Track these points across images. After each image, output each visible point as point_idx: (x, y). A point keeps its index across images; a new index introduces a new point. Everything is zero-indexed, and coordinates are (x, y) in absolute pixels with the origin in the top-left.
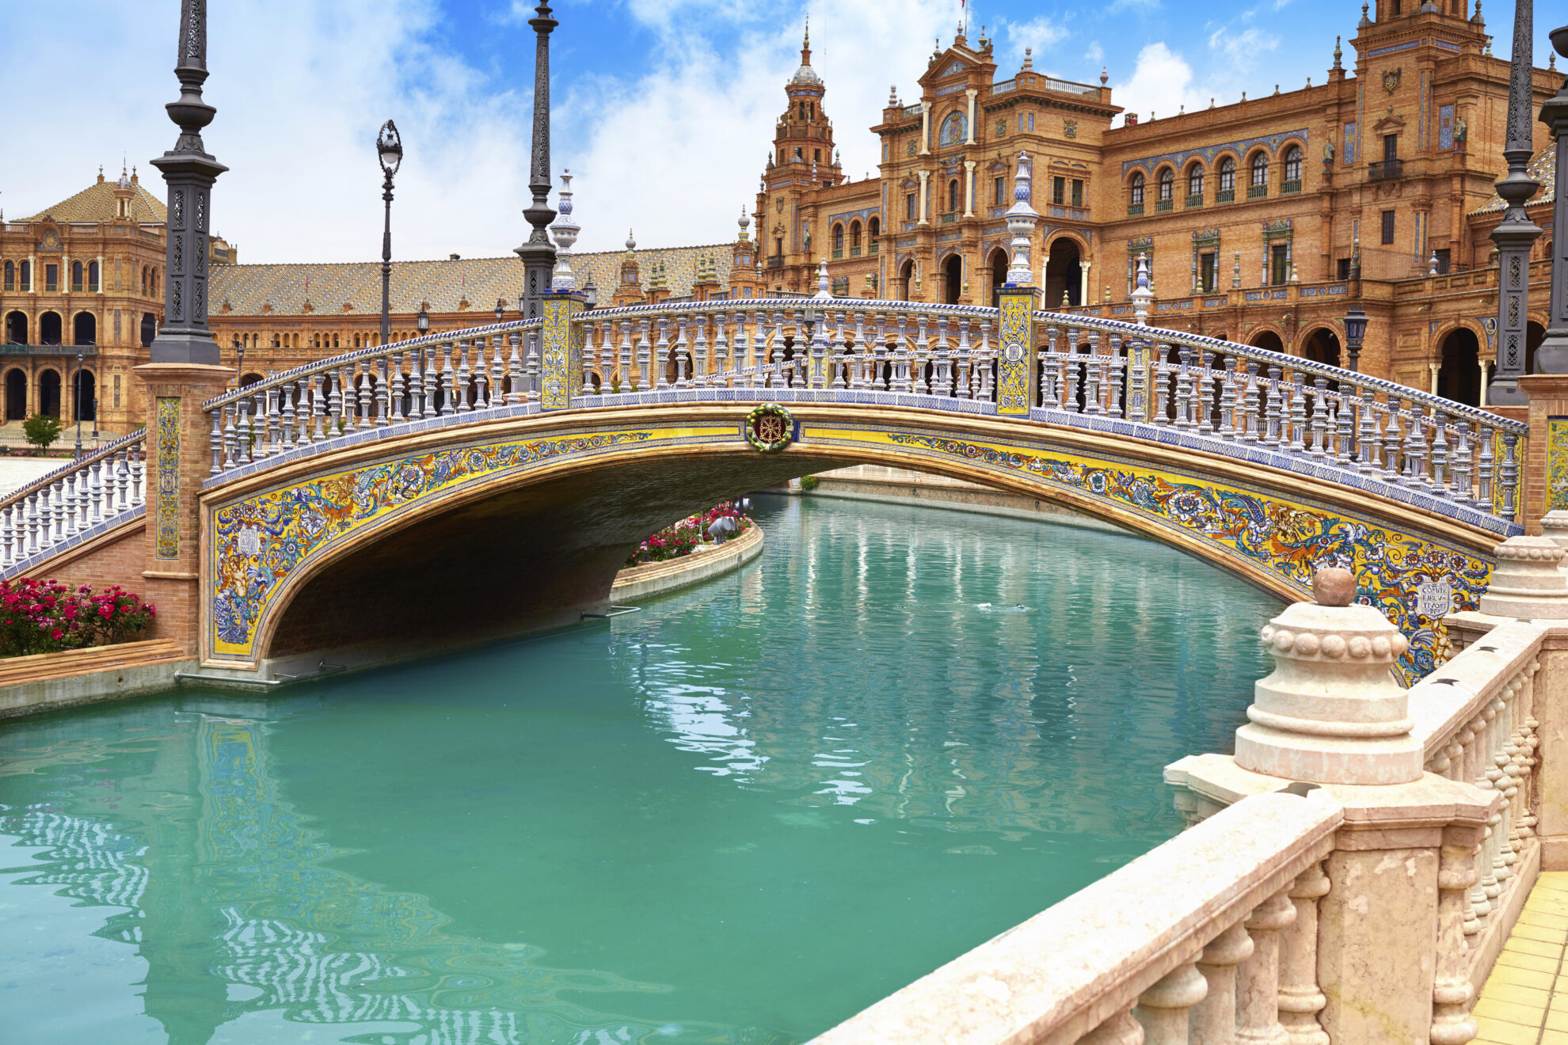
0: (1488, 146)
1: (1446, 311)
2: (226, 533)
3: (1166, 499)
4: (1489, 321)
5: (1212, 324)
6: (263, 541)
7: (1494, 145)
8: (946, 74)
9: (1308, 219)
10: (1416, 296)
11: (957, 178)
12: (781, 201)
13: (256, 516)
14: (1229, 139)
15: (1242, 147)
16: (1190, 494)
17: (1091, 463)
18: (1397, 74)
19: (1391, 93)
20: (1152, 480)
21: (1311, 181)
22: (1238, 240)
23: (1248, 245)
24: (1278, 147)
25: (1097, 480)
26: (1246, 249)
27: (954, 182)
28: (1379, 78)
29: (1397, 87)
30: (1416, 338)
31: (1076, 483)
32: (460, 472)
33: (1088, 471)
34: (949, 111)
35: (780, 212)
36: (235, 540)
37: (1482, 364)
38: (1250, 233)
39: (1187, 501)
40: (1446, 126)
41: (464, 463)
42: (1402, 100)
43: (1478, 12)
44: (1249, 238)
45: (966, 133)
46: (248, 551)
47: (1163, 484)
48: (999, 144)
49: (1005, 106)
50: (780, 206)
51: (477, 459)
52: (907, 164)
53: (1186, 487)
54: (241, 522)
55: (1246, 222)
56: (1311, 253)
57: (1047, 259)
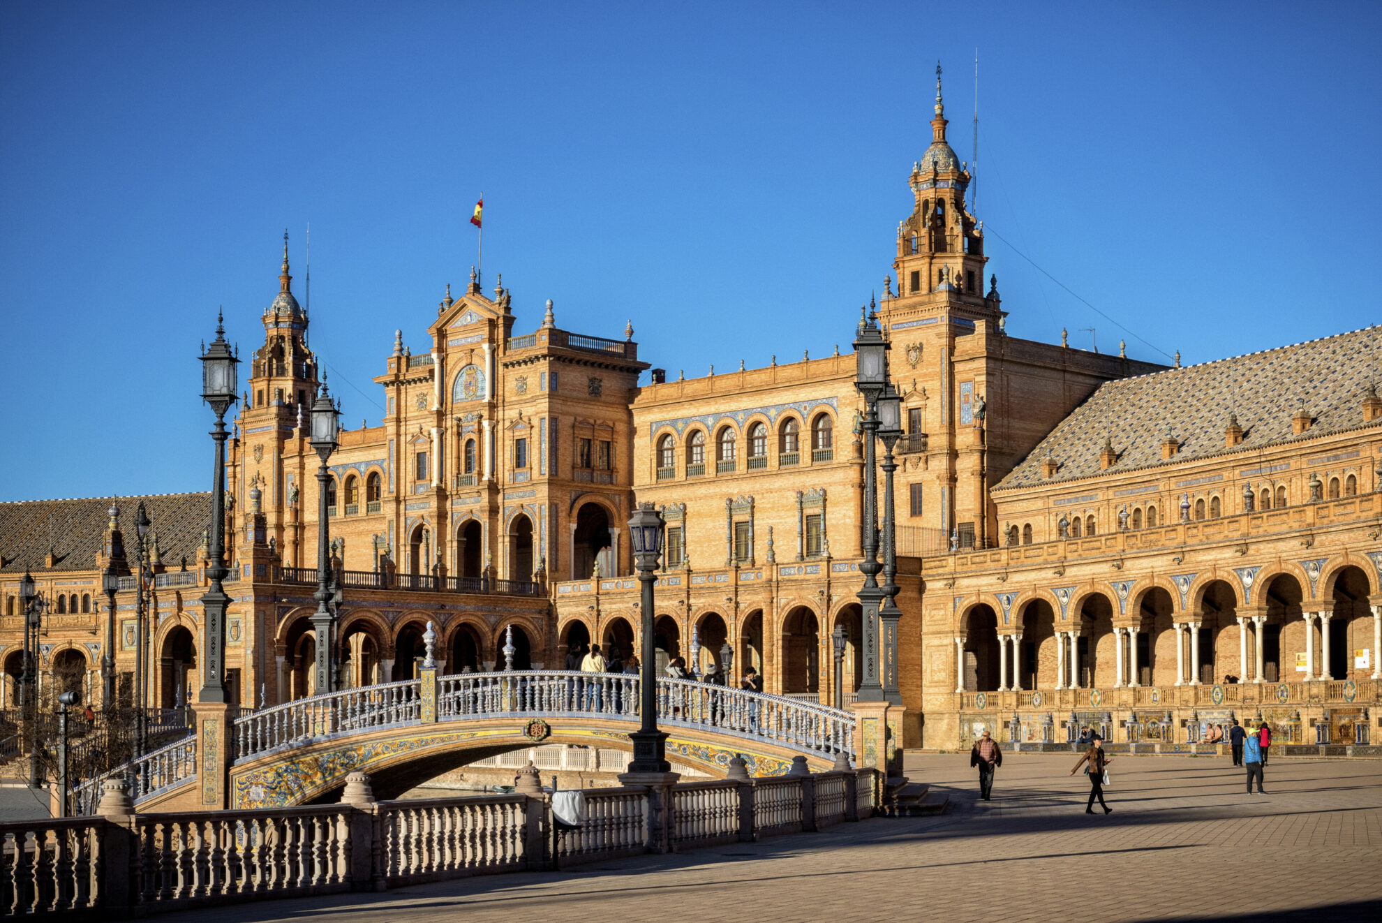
0: (1005, 422)
1: (968, 587)
2: (242, 790)
3: (714, 756)
4: (1005, 598)
5: (748, 597)
6: (265, 793)
7: (1012, 420)
8: (458, 324)
9: (840, 488)
10: (940, 571)
11: (475, 437)
12: (260, 449)
13: (261, 780)
14: (760, 404)
15: (773, 413)
16: (723, 754)
17: (682, 742)
18: (920, 348)
19: (914, 367)
20: (708, 748)
21: (842, 450)
22: (772, 508)
23: (782, 513)
24: (808, 414)
25: (684, 749)
26: (781, 517)
27: (470, 442)
28: (903, 351)
29: (919, 360)
30: (942, 612)
31: (676, 751)
32: (377, 754)
33: (680, 745)
34: (463, 363)
35: (258, 462)
36: (248, 793)
37: (1000, 638)
38: (784, 501)
39: (722, 757)
40: (967, 402)
41: (380, 750)
42: (925, 375)
43: (993, 288)
44: (783, 506)
45: (483, 389)
46: (256, 798)
47: (713, 750)
48: (519, 403)
49: (525, 362)
50: (258, 454)
51: (387, 748)
52: (416, 418)
53: (722, 751)
54: (251, 784)
55: (780, 490)
56: (845, 524)
57: (574, 526)
